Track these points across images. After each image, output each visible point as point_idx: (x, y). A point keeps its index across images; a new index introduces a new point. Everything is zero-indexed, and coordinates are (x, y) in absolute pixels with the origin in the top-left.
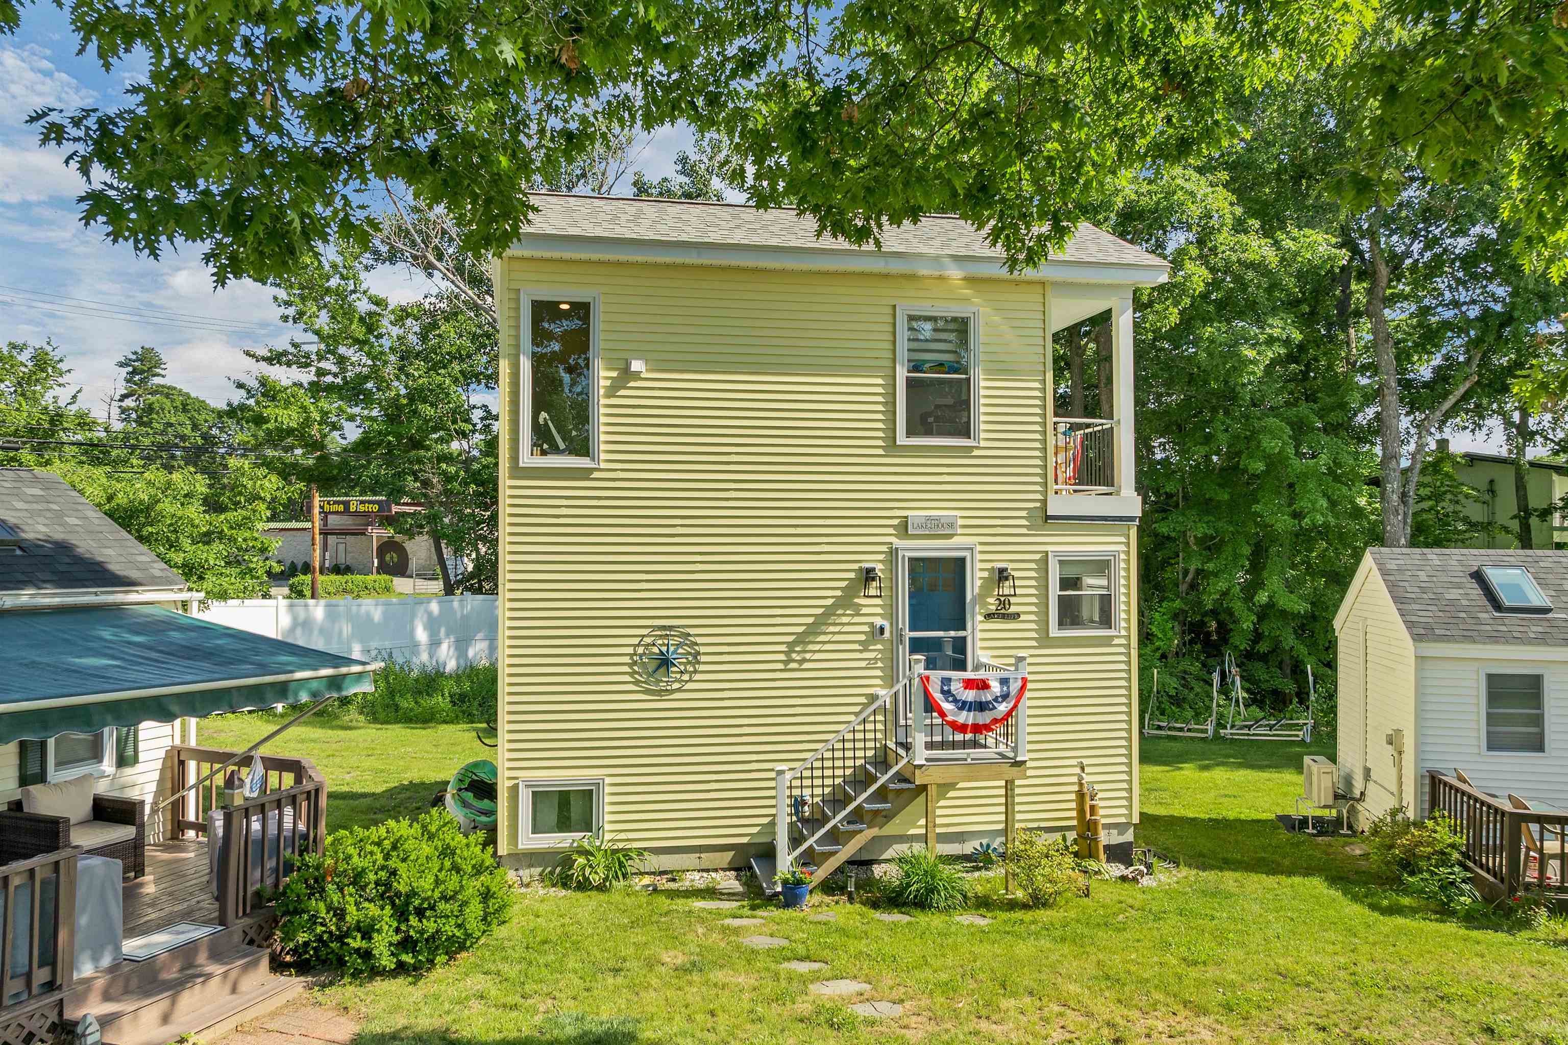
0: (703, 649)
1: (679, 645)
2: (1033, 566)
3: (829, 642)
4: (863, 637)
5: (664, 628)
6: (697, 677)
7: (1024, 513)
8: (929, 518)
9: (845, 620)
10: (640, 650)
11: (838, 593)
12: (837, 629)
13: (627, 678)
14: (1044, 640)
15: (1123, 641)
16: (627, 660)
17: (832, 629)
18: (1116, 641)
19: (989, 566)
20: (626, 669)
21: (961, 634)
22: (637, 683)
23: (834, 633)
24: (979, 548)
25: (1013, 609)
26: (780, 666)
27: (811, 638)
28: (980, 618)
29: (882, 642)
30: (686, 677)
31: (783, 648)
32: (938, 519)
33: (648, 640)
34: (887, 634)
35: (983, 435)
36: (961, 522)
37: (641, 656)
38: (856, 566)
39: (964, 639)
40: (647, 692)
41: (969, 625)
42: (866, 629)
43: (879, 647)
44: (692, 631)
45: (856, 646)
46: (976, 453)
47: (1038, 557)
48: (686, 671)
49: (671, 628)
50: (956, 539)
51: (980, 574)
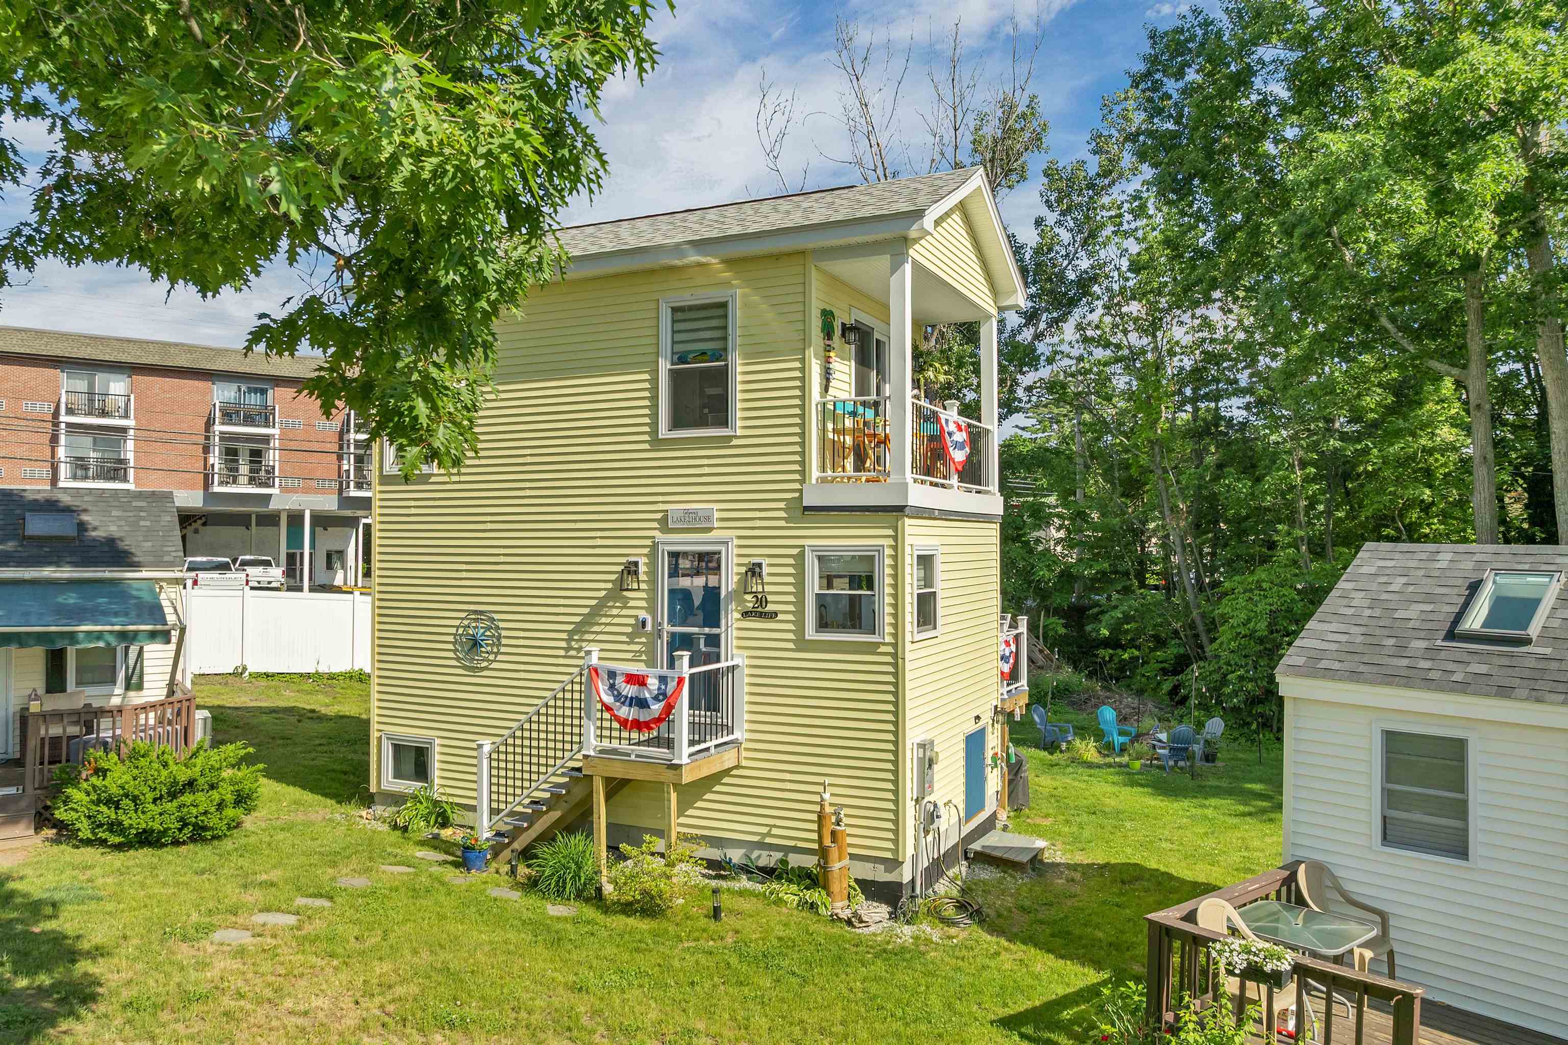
0: (504, 633)
1: (489, 628)
2: (791, 561)
3: (601, 633)
4: (629, 630)
5: (475, 612)
6: (499, 658)
7: (782, 505)
8: (687, 511)
9: (615, 612)
10: (461, 631)
11: (610, 586)
12: (608, 620)
13: (452, 655)
14: (802, 644)
15: (890, 649)
16: (451, 638)
17: (604, 620)
18: (882, 649)
19: (746, 560)
20: (451, 647)
21: (715, 631)
22: (458, 659)
23: (606, 624)
24: (736, 542)
25: (770, 608)
26: (562, 653)
27: (587, 628)
28: (737, 615)
29: (646, 635)
30: (492, 657)
31: (564, 636)
32: (695, 512)
33: (466, 622)
34: (649, 627)
35: (739, 423)
36: (717, 515)
37: (461, 635)
38: (624, 560)
39: (718, 636)
40: (464, 667)
41: (723, 622)
42: (632, 621)
43: (644, 640)
44: (496, 616)
45: (624, 638)
46: (735, 442)
47: (795, 551)
48: (492, 652)
49: (481, 613)
50: (714, 533)
51: (736, 569)
